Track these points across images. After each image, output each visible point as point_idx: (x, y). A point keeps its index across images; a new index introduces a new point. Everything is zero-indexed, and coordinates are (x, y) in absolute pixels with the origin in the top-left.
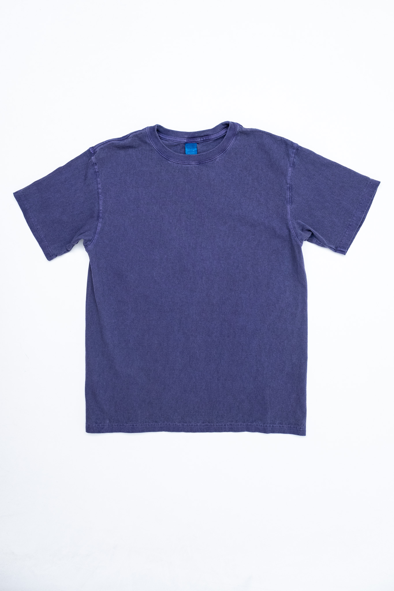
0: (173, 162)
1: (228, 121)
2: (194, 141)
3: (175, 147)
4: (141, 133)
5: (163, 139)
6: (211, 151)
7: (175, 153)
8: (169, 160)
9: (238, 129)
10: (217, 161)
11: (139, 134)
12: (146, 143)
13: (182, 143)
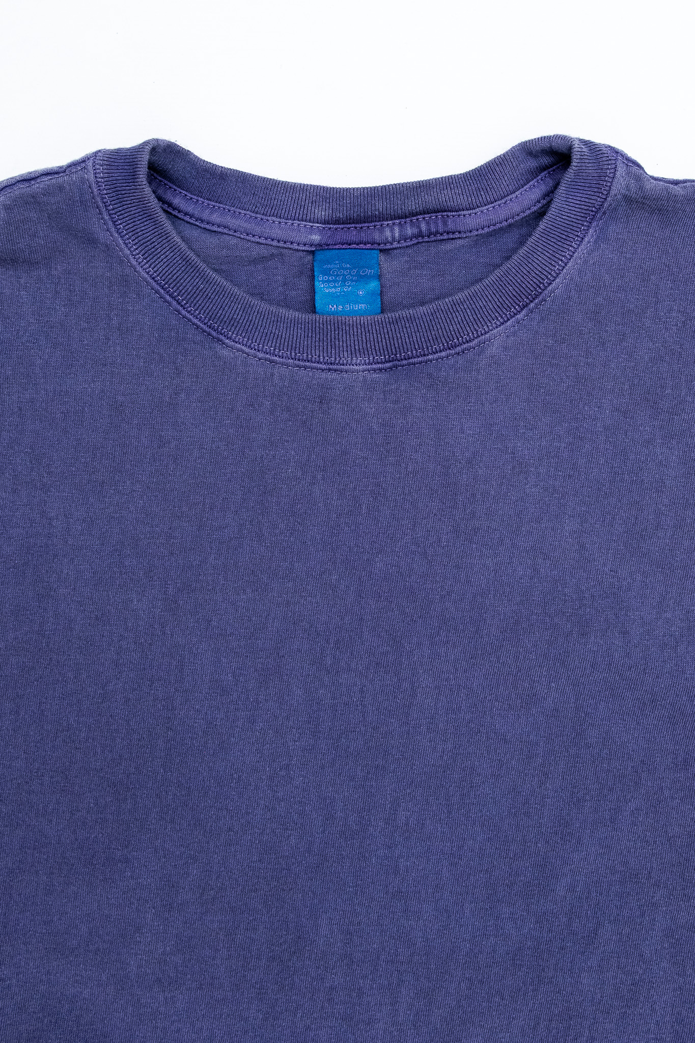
0: (243, 352)
1: (563, 138)
2: (363, 236)
3: (260, 267)
4: (61, 188)
5: (187, 218)
6: (459, 296)
7: (255, 301)
8: (219, 340)
9: (620, 183)
10: (488, 352)
11: (46, 192)
12: (91, 241)
13: (295, 246)
